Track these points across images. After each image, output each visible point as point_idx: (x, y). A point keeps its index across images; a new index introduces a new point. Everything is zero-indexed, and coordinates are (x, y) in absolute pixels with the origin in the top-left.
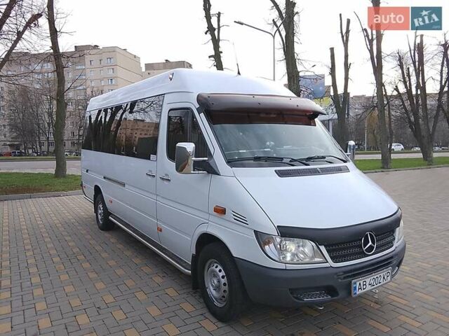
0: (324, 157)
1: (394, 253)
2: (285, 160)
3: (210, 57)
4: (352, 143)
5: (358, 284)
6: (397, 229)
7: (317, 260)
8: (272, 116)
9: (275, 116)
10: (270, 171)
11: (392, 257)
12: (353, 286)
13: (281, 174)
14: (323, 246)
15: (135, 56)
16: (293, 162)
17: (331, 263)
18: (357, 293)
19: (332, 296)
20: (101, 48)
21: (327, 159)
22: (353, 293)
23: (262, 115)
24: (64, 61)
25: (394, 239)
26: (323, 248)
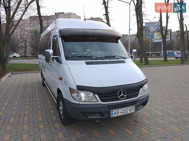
0: (115, 57)
1: (138, 99)
2: (93, 58)
3: (104, 15)
4: (135, 50)
5: (114, 112)
6: (141, 89)
7: (94, 100)
8: (95, 38)
9: (96, 38)
10: (83, 62)
11: (137, 101)
12: (111, 113)
13: (88, 63)
14: (97, 95)
15: (79, 16)
16: (97, 58)
17: (100, 102)
18: (114, 116)
19: (102, 117)
20: (65, 13)
21: (116, 57)
22: (111, 115)
23: (90, 38)
24: (43, 19)
25: (139, 93)
26: (97, 96)
